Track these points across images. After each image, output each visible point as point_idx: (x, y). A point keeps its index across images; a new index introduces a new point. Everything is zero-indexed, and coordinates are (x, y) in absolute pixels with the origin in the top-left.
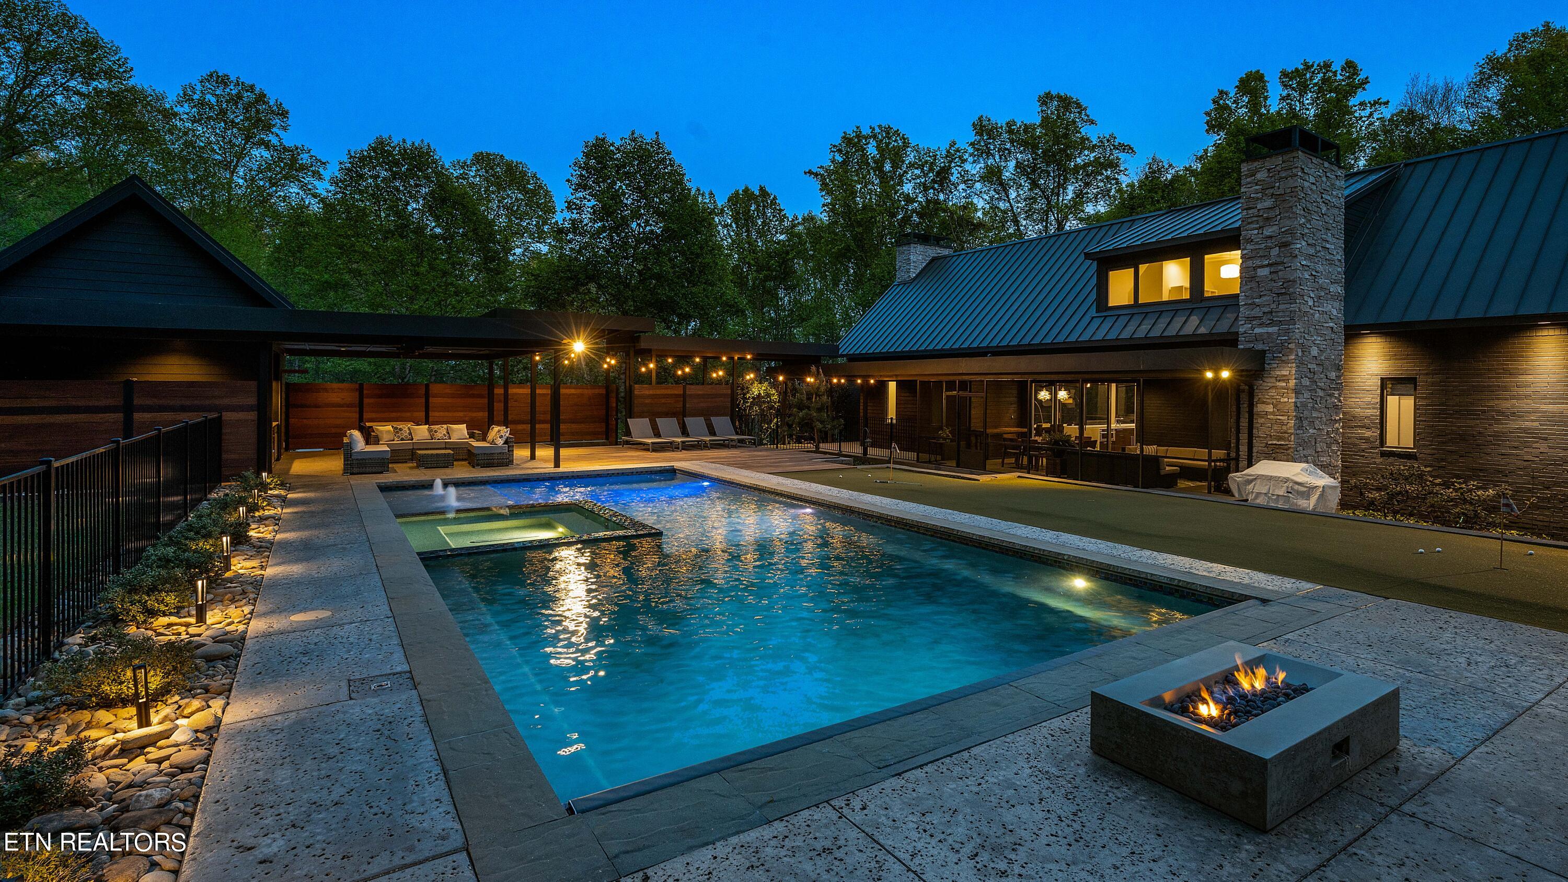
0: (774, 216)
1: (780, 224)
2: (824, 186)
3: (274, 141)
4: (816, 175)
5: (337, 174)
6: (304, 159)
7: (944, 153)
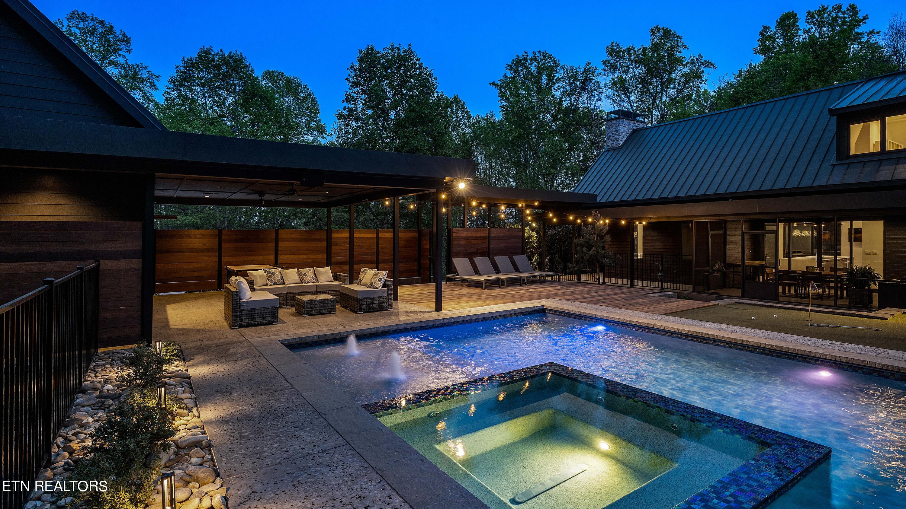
0: (463, 116)
1: (468, 122)
2: (502, 94)
3: (122, 60)
4: (497, 85)
5: (175, 75)
6: (143, 74)
7: (583, 70)
